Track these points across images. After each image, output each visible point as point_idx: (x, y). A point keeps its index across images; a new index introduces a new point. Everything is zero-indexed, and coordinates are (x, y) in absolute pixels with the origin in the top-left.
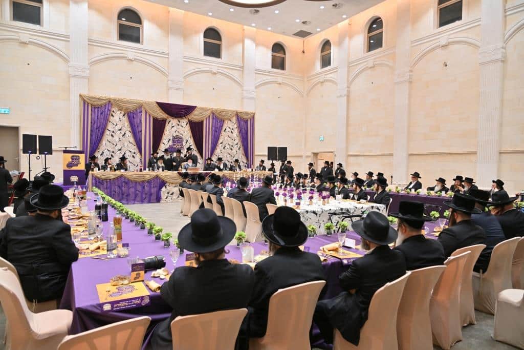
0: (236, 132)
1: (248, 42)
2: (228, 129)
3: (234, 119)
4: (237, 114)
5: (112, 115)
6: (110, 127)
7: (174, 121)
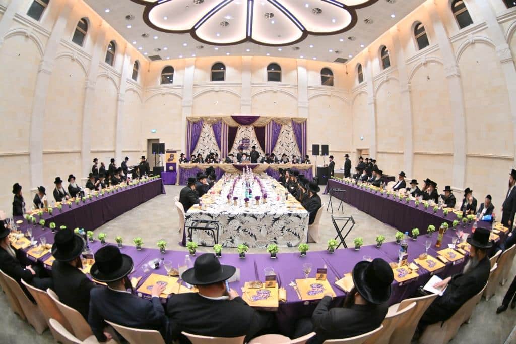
0: (292, 133)
1: (300, 69)
2: (285, 131)
3: (290, 124)
4: (292, 120)
5: (204, 127)
6: (202, 134)
7: (243, 128)
